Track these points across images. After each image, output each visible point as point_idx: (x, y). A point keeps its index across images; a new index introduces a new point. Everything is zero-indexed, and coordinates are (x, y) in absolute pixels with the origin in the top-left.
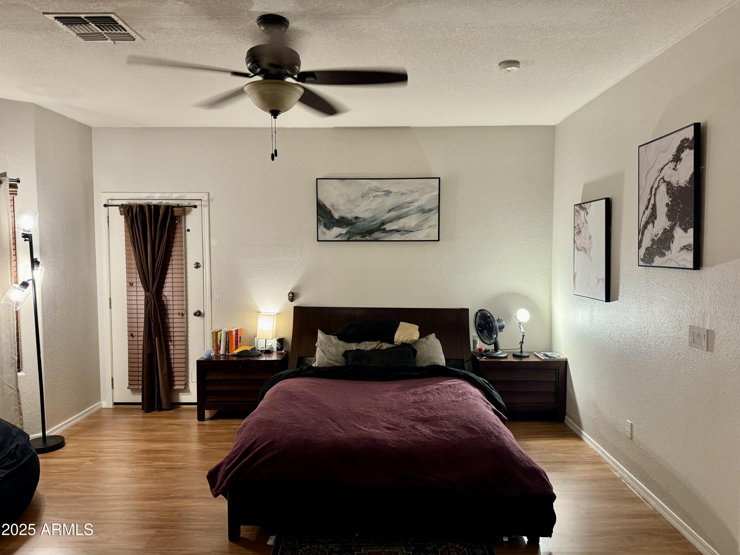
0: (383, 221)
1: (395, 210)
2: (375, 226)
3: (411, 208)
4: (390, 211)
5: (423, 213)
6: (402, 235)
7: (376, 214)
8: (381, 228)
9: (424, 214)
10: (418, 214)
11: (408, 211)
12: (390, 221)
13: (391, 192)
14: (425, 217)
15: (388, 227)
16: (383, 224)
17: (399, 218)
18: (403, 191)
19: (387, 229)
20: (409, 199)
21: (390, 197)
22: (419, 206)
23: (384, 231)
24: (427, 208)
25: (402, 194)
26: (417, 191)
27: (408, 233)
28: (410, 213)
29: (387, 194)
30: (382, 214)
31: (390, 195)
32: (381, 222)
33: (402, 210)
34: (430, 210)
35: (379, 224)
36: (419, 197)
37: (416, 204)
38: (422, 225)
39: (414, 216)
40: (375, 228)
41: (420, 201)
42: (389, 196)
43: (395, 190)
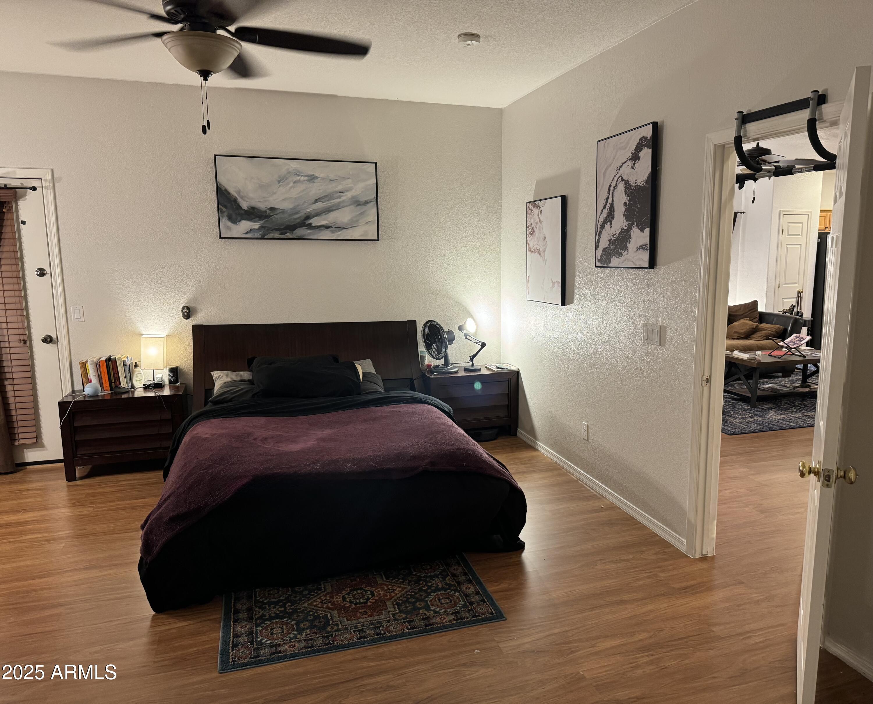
0: (308, 214)
1: (323, 200)
2: (298, 221)
3: (343, 198)
4: (316, 201)
5: (357, 206)
6: (333, 232)
7: (298, 205)
8: (305, 223)
9: (359, 207)
10: (352, 207)
11: (340, 203)
12: (317, 214)
13: (317, 178)
14: (362, 211)
15: (315, 221)
16: (308, 217)
17: (328, 210)
18: (332, 176)
19: (313, 225)
20: (340, 188)
21: (315, 184)
22: (353, 197)
23: (310, 226)
24: (363, 199)
25: (331, 180)
26: (349, 178)
27: (341, 230)
28: (342, 205)
29: (312, 179)
30: (306, 204)
31: (316, 181)
32: (305, 216)
33: (332, 201)
34: (366, 203)
35: (303, 218)
36: (352, 185)
37: (349, 195)
38: (357, 221)
39: (347, 209)
40: (298, 223)
41: (354, 191)
42: (314, 182)
43: (322, 175)
